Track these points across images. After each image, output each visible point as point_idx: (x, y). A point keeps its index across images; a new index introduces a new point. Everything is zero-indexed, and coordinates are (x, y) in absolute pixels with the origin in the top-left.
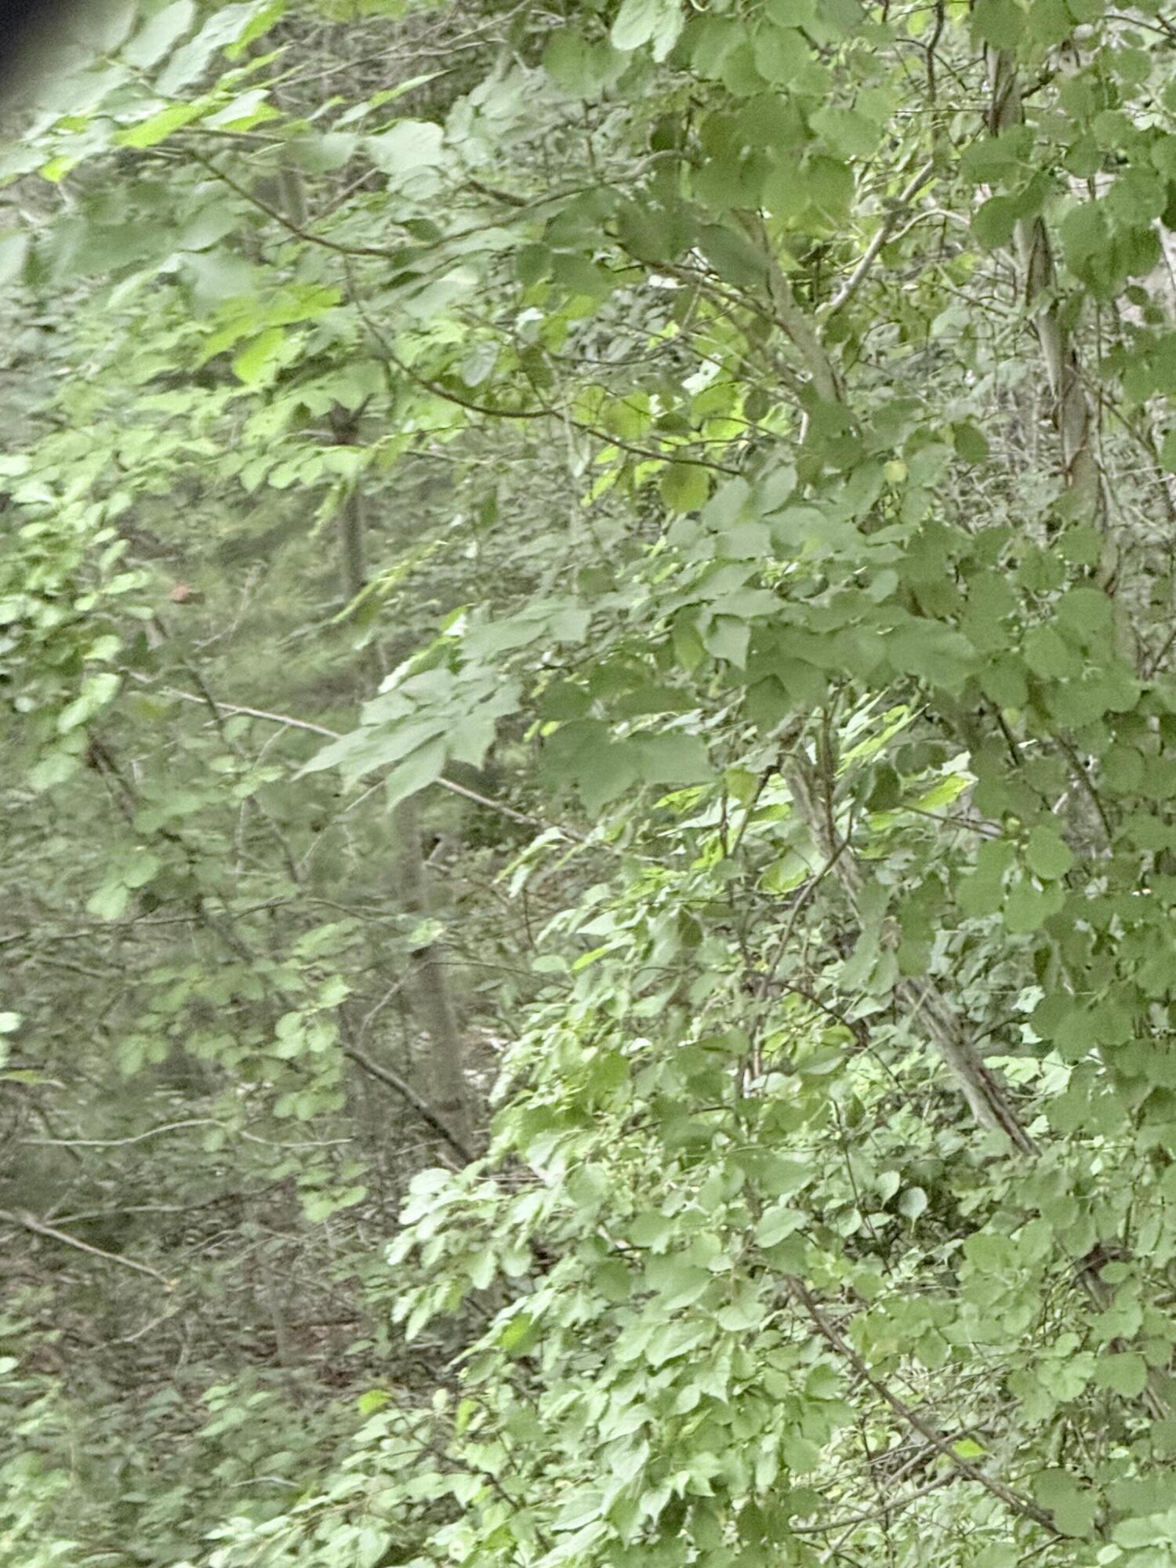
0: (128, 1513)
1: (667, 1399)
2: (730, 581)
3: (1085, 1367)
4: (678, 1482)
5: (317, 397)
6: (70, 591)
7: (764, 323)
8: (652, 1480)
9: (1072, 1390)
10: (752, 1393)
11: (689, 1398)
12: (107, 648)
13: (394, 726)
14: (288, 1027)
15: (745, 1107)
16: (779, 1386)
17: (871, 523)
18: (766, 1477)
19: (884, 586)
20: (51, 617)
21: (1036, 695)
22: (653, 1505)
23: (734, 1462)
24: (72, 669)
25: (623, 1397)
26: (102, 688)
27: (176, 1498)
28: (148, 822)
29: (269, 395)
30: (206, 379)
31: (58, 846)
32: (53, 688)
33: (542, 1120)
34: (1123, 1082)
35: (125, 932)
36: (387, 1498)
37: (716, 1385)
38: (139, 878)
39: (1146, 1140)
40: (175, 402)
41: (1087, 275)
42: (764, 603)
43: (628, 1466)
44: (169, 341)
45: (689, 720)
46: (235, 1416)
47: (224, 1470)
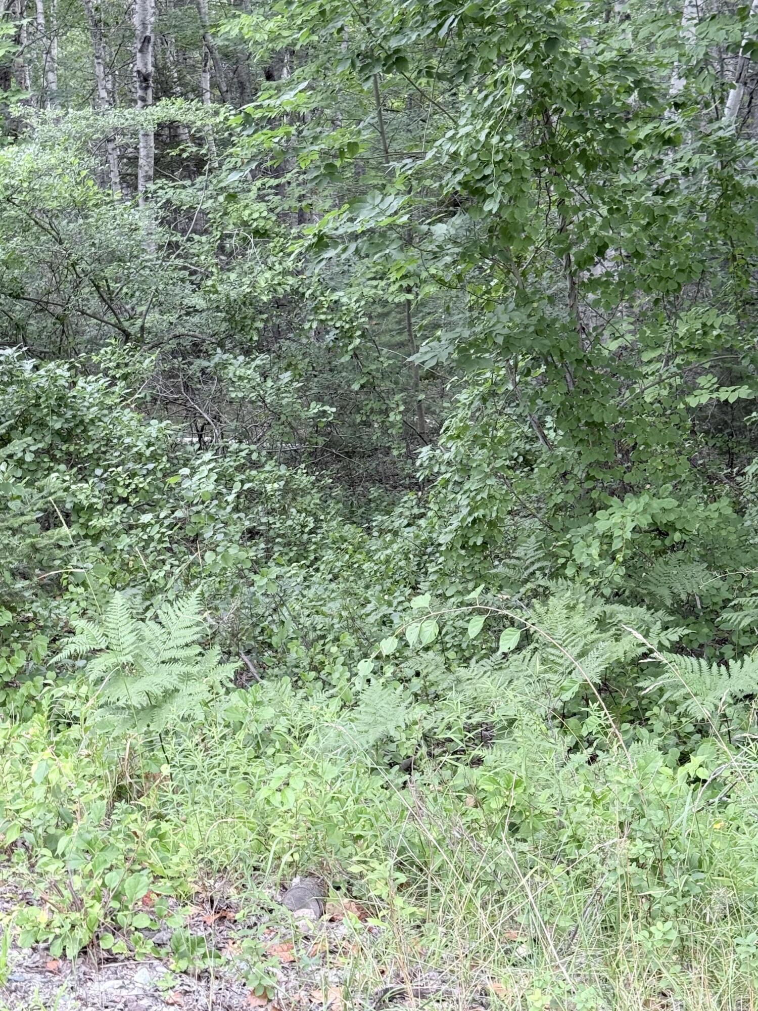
0: (352, 512)
1: (474, 498)
2: (499, 326)
3: (562, 496)
4: (476, 515)
5: (405, 283)
6: (351, 321)
7: (509, 272)
8: (470, 514)
9: (559, 501)
10: (491, 497)
11: (479, 498)
12: (359, 333)
13: (426, 353)
14: (392, 414)
15: (494, 437)
16: (498, 496)
17: (529, 316)
18: (494, 515)
19: (531, 329)
20: (347, 326)
21: (562, 354)
22: (470, 519)
23: (487, 511)
24: (351, 337)
25: (464, 497)
26: (357, 341)
27: (363, 510)
28: (365, 370)
29: (394, 282)
30: (381, 279)
31: (344, 374)
32: (347, 341)
33: (451, 438)
34: (573, 437)
35: (357, 393)
36: (408, 513)
37: (485, 495)
38: (362, 382)
39: (577, 449)
40: (374, 283)
41: (579, 265)
42: (506, 331)
43: (465, 511)
44: (374, 270)
45: (487, 355)
46: (376, 494)
47: (373, 505)
